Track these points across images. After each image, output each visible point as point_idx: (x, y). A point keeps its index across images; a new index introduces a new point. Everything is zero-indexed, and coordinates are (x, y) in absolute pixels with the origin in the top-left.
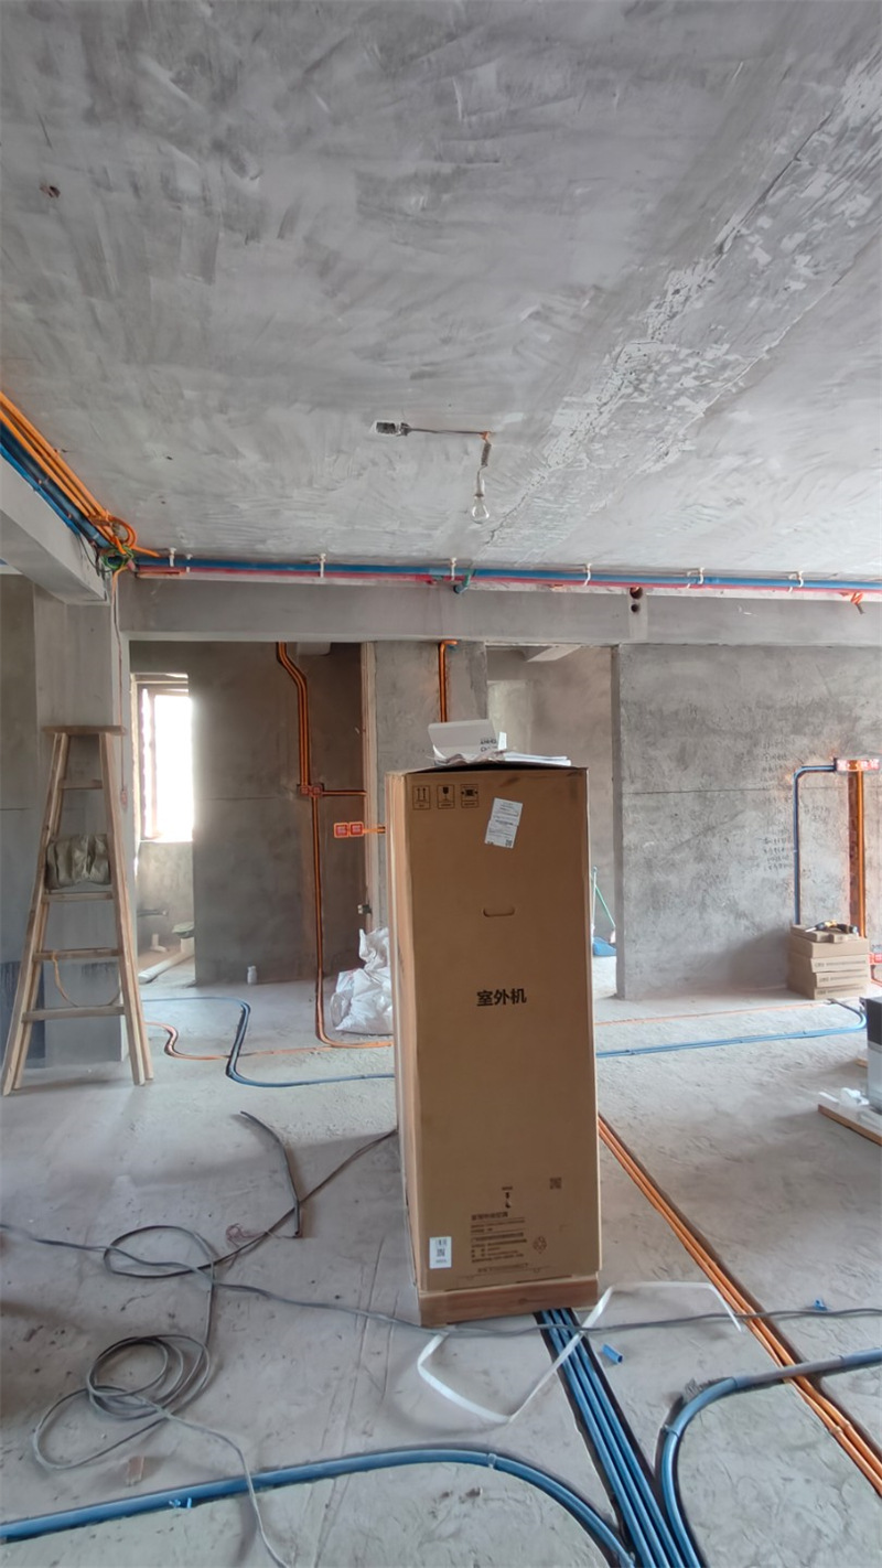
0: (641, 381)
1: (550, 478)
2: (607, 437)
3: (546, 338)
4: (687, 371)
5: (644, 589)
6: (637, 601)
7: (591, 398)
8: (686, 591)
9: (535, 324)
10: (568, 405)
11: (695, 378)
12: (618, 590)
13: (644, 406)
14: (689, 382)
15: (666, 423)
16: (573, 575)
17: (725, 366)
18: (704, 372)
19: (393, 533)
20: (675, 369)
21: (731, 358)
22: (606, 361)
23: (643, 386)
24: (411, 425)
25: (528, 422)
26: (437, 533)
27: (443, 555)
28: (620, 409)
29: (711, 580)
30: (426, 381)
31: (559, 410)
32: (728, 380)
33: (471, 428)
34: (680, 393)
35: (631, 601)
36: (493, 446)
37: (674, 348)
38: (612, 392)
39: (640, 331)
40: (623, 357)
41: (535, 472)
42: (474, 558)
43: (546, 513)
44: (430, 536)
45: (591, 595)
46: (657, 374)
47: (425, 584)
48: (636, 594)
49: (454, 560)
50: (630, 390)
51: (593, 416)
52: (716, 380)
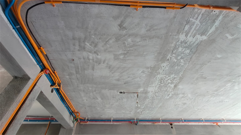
0: (161, 82)
1: (150, 100)
2: (158, 92)
3: (144, 75)
4: (169, 79)
5: (173, 123)
6: (172, 126)
7: (154, 85)
8: (181, 124)
9: (142, 73)
10: (150, 87)
11: (170, 80)
12: (168, 124)
13: (163, 86)
14: (169, 81)
15: (168, 89)
16: (158, 121)
17: (175, 78)
18: (171, 79)
19: (124, 113)
20: (167, 79)
21: (175, 76)
22: (155, 79)
23: (162, 82)
24: (125, 92)
25: (144, 90)
26: (132, 113)
27: (133, 117)
28: (159, 87)
29: (185, 121)
30: (126, 84)
31: (149, 88)
32: (176, 80)
33: (135, 92)
34: (169, 83)
35: (171, 126)
36: (139, 95)
37: (165, 76)
38: (157, 84)
39: (159, 73)
40: (157, 78)
41: (147, 100)
42: (139, 118)
43: (150, 108)
44: (130, 113)
45: (162, 125)
46: (164, 80)
47: (130, 124)
48: (171, 124)
49: (135, 118)
50: (160, 83)
51: (155, 88)
52: (174, 80)
